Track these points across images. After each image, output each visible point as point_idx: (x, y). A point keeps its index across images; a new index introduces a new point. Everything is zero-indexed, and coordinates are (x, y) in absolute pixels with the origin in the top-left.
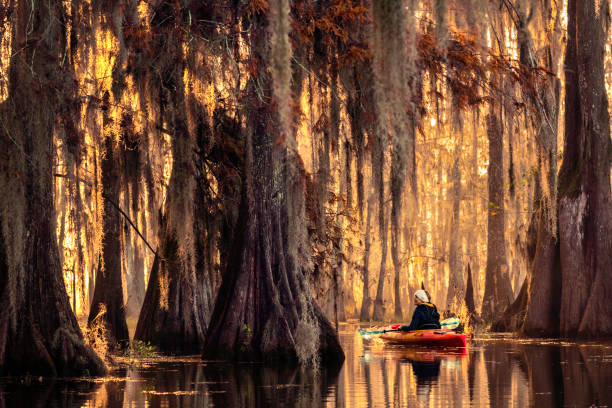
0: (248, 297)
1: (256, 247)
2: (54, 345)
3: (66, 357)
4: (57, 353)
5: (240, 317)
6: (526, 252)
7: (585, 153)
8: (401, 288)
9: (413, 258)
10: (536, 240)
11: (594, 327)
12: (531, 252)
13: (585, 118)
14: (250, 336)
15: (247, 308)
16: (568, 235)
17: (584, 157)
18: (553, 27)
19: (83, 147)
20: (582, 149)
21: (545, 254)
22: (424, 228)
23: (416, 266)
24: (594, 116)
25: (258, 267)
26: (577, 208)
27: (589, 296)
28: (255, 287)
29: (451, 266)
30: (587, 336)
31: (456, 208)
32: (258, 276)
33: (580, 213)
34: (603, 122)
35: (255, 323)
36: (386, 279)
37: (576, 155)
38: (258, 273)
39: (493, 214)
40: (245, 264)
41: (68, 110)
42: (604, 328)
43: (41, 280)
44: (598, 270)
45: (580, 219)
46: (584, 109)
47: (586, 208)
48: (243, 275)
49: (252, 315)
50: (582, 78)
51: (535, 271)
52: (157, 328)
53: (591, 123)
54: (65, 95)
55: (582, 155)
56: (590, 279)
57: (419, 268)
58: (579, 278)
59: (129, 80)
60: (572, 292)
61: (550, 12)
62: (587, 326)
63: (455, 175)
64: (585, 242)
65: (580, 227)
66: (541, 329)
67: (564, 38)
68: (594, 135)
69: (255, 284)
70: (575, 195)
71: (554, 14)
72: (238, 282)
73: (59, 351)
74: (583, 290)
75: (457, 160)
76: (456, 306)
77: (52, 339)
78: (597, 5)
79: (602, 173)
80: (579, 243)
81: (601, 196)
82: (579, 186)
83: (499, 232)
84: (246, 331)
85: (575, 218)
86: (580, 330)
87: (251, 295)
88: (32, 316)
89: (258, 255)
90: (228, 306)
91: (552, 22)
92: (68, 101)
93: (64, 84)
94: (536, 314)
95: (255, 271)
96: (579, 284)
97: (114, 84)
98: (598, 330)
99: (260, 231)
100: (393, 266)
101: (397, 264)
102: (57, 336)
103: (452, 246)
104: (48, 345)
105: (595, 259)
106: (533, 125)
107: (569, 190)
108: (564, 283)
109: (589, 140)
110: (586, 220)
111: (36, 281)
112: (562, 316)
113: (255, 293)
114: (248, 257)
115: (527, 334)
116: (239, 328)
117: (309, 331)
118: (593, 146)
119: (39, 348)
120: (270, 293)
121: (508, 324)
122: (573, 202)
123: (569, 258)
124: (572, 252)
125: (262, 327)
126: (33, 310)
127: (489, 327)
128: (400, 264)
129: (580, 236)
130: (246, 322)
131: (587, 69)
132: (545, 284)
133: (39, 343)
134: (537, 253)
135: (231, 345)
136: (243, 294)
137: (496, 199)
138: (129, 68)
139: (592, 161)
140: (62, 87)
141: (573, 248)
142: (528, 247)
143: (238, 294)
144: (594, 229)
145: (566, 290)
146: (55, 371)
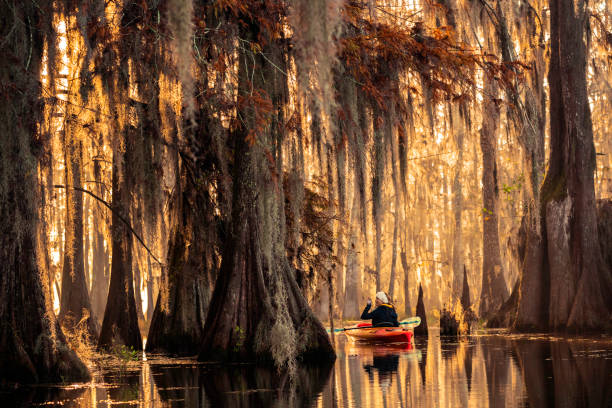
0: (240, 300)
1: (247, 251)
2: (36, 351)
3: (48, 363)
4: (38, 359)
5: (233, 320)
6: (517, 252)
7: (569, 159)
8: (410, 290)
9: (421, 263)
10: (525, 242)
11: (582, 322)
12: (521, 253)
13: (569, 125)
14: (242, 337)
15: (239, 311)
16: (555, 236)
17: (569, 162)
18: (537, 43)
19: (47, 150)
20: (567, 155)
21: (534, 255)
22: (431, 236)
23: (423, 270)
24: (578, 123)
25: (250, 270)
26: (564, 211)
27: (576, 292)
28: (247, 291)
29: (454, 268)
30: (575, 331)
31: (458, 216)
32: (249, 280)
33: (566, 215)
34: (586, 128)
35: (248, 325)
36: (396, 281)
37: (562, 160)
38: (249, 276)
39: (487, 219)
40: (236, 268)
41: (32, 112)
42: (590, 322)
43: (23, 287)
44: (584, 269)
45: (566, 221)
46: (567, 117)
47: (572, 210)
48: (235, 278)
49: (244, 317)
50: (565, 88)
51: (525, 270)
52: (166, 330)
53: (574, 130)
54: (29, 97)
55: (566, 161)
56: (577, 277)
57: (426, 271)
58: (566, 276)
59: (97, 82)
60: (559, 290)
61: (535, 29)
62: (575, 322)
63: (457, 187)
64: (571, 242)
65: (567, 228)
66: (531, 325)
67: (548, 52)
68: (578, 142)
69: (247, 286)
70: (561, 198)
71: (538, 30)
72: (230, 286)
73: (41, 357)
74: (571, 289)
75: (458, 174)
76: (451, 305)
77: (35, 345)
78: (575, 4)
79: (586, 177)
80: (566, 244)
81: (586, 199)
82: (565, 190)
83: (493, 236)
84: (238, 332)
85: (562, 220)
86: (568, 325)
87: (243, 298)
88: (14, 322)
89: (250, 259)
90: (222, 308)
91: (537, 38)
92: (31, 103)
93: (28, 86)
94: (527, 311)
95: (247, 274)
96: (567, 281)
97: (82, 86)
98: (585, 325)
99: (251, 234)
100: (403, 270)
101: (406, 267)
102: (39, 341)
103: (456, 252)
104: (29, 351)
105: (582, 258)
106: (515, 126)
107: (555, 194)
108: (553, 281)
109: (573, 147)
110: (572, 222)
111: (17, 287)
112: (551, 312)
113: (247, 296)
114: (239, 261)
115: (519, 329)
116: (232, 330)
117: (284, 333)
118: (577, 152)
119: (21, 354)
120: (261, 296)
121: (502, 321)
122: (559, 206)
123: (556, 259)
124: (560, 252)
125: (255, 328)
126: (15, 316)
127: (485, 324)
128: (409, 268)
129: (567, 237)
130: (238, 324)
131: (570, 80)
132: (535, 282)
133: (21, 349)
134: (526, 254)
135: (225, 346)
136: (235, 296)
137: (490, 204)
138: (96, 68)
139: (577, 166)
140: (25, 89)
141: (560, 248)
142: (519, 248)
143: (231, 297)
144: (580, 230)
145: (554, 288)
146: (36, 377)
